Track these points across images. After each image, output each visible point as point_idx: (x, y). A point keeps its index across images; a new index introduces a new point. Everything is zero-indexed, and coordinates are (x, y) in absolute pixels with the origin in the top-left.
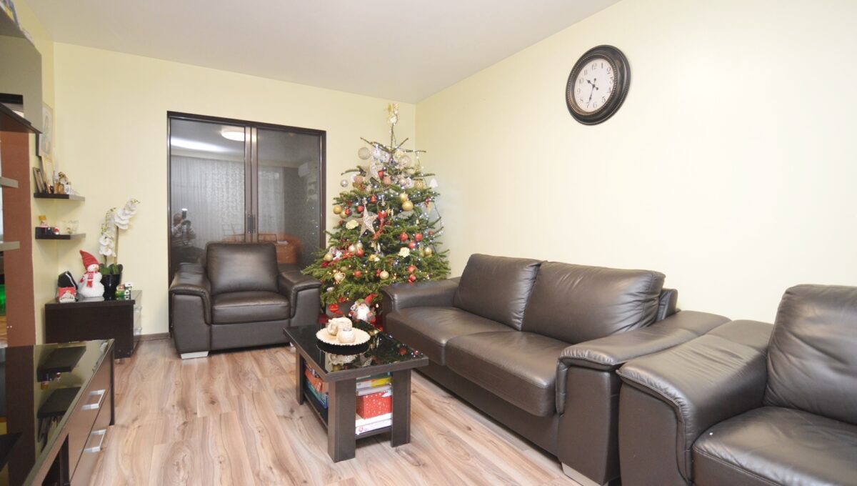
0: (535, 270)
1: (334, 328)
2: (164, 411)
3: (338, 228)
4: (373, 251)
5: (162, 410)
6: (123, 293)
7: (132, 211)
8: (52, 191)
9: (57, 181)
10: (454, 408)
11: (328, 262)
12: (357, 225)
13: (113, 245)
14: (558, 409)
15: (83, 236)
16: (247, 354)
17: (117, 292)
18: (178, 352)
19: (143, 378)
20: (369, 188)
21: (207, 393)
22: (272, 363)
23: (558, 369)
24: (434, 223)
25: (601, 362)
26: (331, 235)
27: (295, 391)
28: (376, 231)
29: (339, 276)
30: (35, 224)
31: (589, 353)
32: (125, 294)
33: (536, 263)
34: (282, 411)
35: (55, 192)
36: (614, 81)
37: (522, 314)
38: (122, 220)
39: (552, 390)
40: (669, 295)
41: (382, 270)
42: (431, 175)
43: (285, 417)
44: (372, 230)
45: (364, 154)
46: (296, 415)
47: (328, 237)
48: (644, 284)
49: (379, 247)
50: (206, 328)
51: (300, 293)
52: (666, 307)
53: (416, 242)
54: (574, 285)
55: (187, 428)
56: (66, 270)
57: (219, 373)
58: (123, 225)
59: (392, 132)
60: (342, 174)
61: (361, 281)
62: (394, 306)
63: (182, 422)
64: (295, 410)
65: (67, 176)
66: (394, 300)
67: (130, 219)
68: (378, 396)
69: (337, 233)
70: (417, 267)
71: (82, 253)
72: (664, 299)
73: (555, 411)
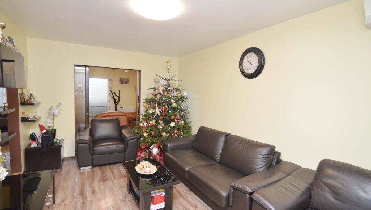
0: (225, 138)
1: (143, 166)
2: (74, 197)
3: (145, 112)
4: (160, 124)
5: (73, 196)
6: (56, 141)
7: (60, 107)
8: (28, 102)
9: (29, 97)
10: (191, 196)
11: (141, 127)
12: (153, 112)
13: (52, 121)
14: (230, 205)
15: (40, 118)
16: (107, 167)
17: (54, 141)
18: (80, 166)
19: (65, 180)
20: (158, 97)
21: (91, 187)
22: (117, 172)
23: (230, 190)
24: (185, 110)
25: (246, 191)
26: (142, 115)
27: (127, 186)
28: (161, 115)
29: (145, 134)
30: (21, 116)
31: (242, 185)
32: (57, 142)
33: (226, 135)
34: (121, 197)
35: (29, 103)
36: (258, 62)
37: (219, 156)
38: (56, 111)
39: (228, 197)
40: (277, 154)
41: (163, 132)
42: (184, 90)
43: (123, 200)
44: (159, 115)
45: (157, 81)
46: (127, 199)
47: (141, 116)
48: (267, 151)
49: (162, 122)
50: (91, 157)
51: (129, 141)
52: (276, 159)
53: (178, 120)
54: (240, 148)
55: (84, 205)
56: (33, 132)
57: (96, 177)
58: (56, 113)
59: (168, 72)
60: (147, 90)
61: (155, 137)
62: (168, 149)
63: (82, 203)
64: (127, 196)
65: (33, 94)
66: (168, 146)
67: (59, 111)
68: (160, 196)
69: (145, 114)
70: (178, 130)
71: (40, 125)
72: (275, 156)
73: (229, 205)
